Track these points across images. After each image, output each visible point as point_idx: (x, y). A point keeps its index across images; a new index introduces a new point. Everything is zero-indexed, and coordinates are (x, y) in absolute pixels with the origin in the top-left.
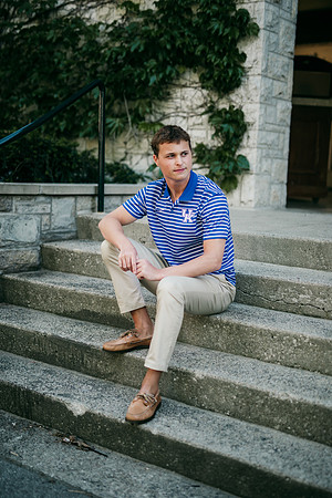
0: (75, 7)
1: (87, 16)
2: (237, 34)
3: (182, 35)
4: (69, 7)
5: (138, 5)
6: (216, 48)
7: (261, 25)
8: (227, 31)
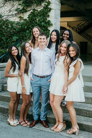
0: (6, 17)
1: (10, 19)
2: (48, 26)
3: (35, 25)
4: (5, 17)
5: (23, 18)
6: (43, 29)
7: (53, 23)
8: (46, 25)
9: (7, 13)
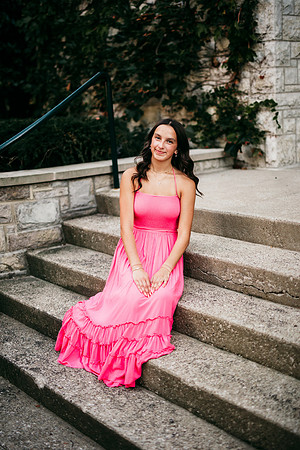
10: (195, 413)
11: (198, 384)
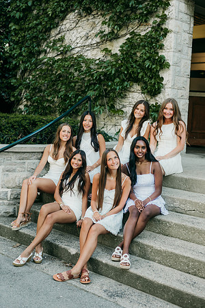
0: (80, 49)
2: (159, 68)
3: (132, 66)
4: (77, 50)
5: (111, 50)
6: (149, 74)
7: (171, 63)
8: (154, 66)
9: (81, 42)
10: (160, 263)
11: (163, 248)
